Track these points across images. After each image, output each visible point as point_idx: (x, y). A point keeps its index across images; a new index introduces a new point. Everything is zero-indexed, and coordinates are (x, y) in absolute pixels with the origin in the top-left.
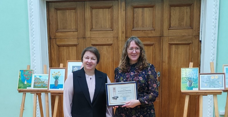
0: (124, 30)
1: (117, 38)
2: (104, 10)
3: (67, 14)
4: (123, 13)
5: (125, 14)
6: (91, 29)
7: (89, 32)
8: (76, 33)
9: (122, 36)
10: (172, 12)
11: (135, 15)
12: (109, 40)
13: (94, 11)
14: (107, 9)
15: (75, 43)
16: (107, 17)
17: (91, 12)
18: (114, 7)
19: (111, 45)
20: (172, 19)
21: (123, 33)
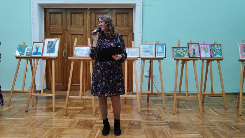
0: (90, 26)
1: (86, 31)
2: (79, 14)
3: (57, 16)
4: (89, 17)
5: (91, 17)
6: (71, 25)
7: (69, 27)
8: (62, 27)
9: (89, 30)
10: (117, 17)
11: (96, 18)
12: (81, 32)
13: (73, 15)
14: (80, 14)
15: (61, 33)
16: (80, 19)
17: (71, 15)
18: (84, 13)
19: (82, 34)
20: (117, 21)
21: (89, 28)
